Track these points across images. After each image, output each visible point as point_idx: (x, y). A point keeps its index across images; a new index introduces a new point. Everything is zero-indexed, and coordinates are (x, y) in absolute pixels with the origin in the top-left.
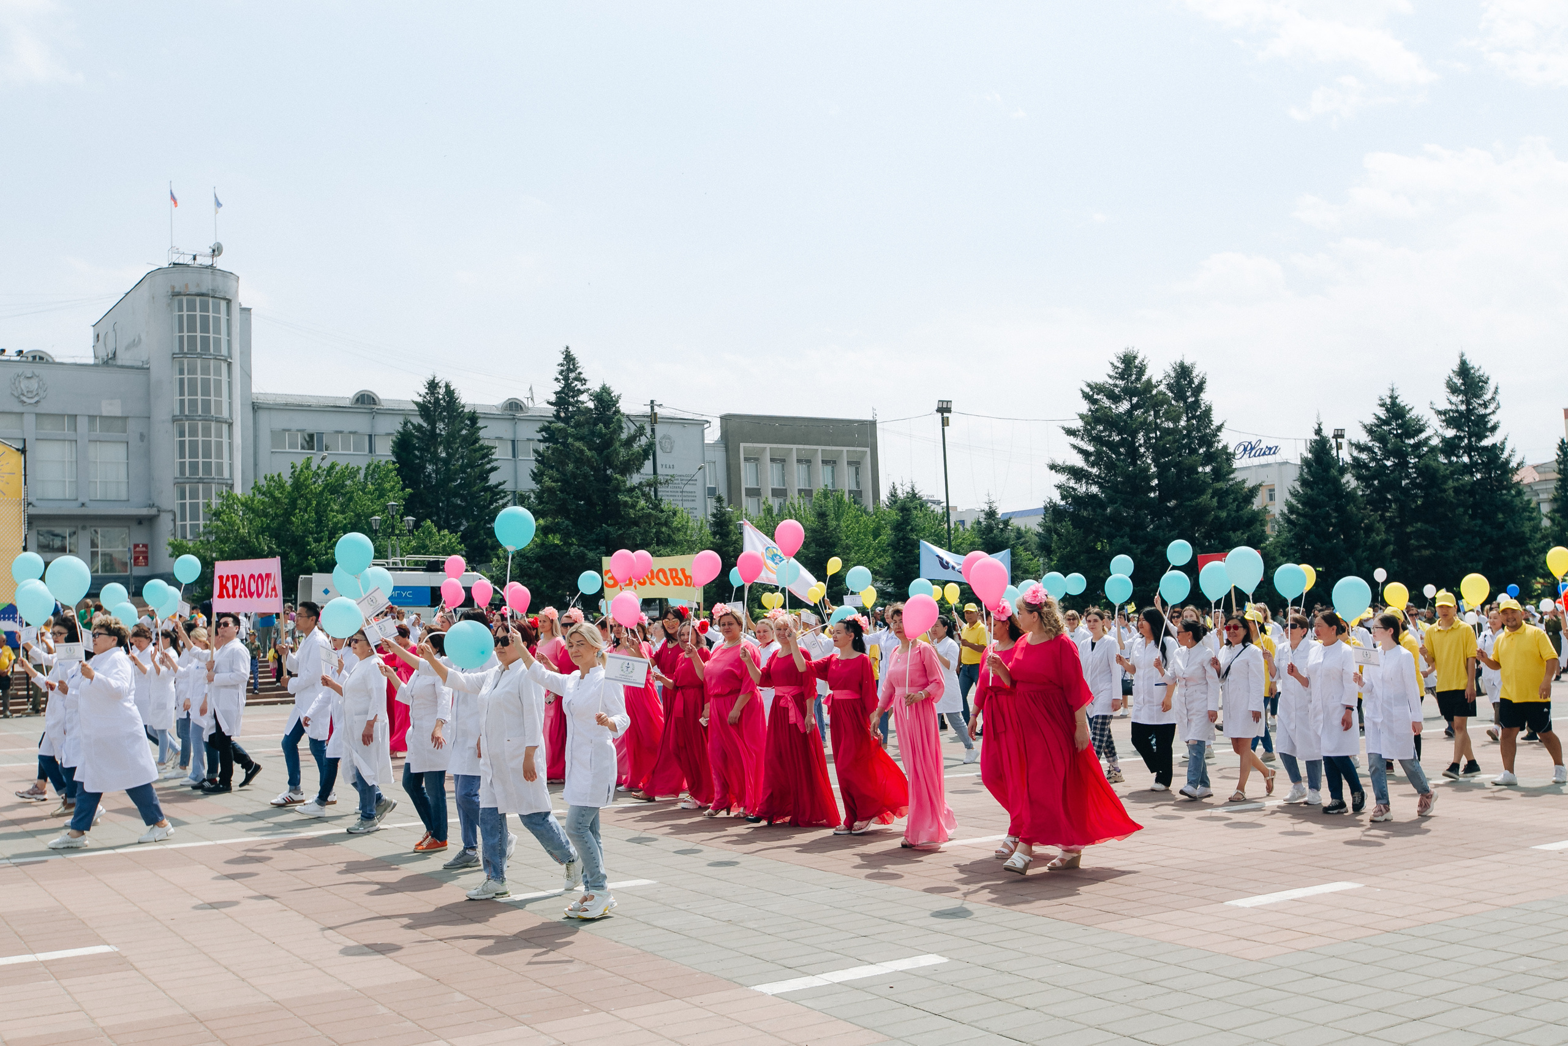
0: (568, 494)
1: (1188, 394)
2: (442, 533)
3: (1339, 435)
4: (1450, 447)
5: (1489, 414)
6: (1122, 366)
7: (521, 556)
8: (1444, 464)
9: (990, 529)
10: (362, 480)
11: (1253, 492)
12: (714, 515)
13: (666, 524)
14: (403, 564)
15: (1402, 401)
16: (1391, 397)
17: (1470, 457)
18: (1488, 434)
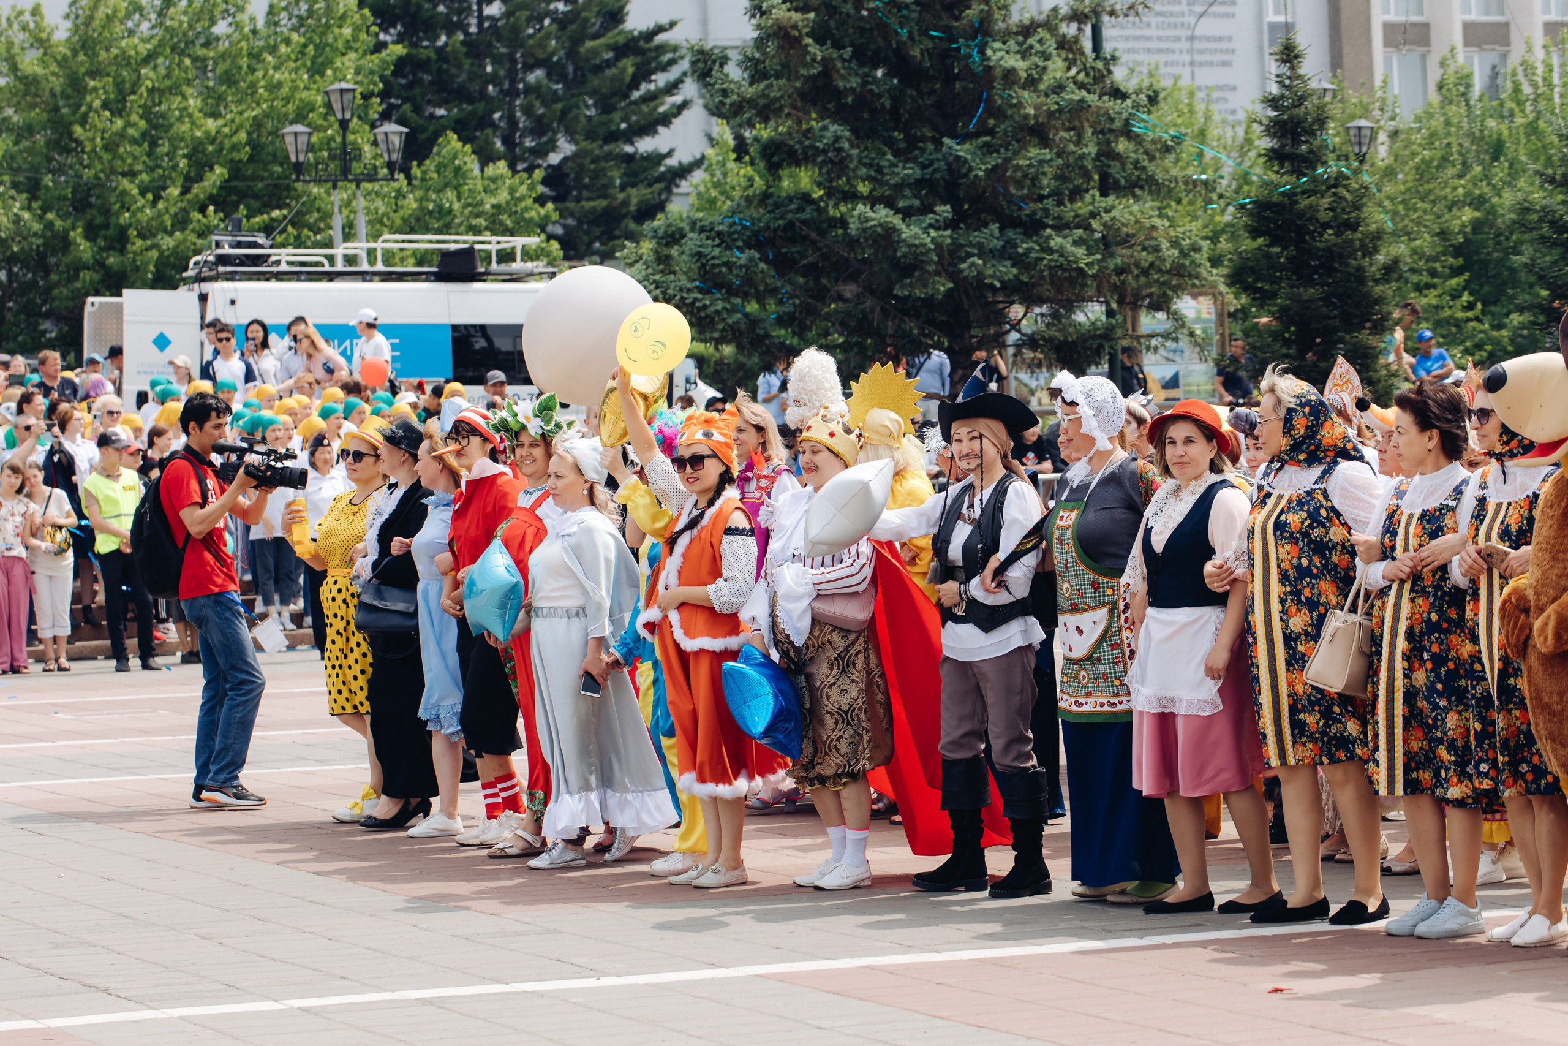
0: (838, 46)
2: (490, 170)
7: (702, 230)
10: (260, 23)
12: (1273, 102)
13: (1127, 132)
14: (372, 261)
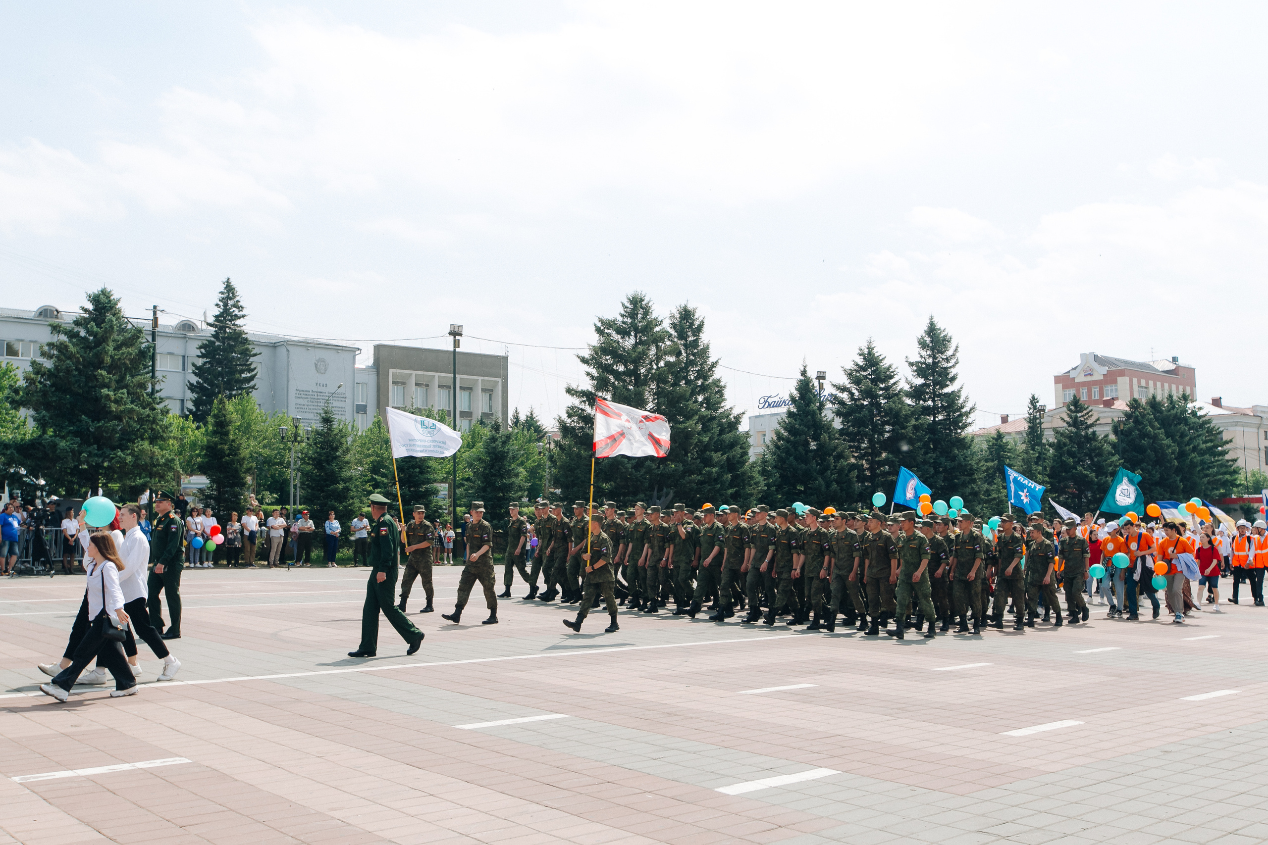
1: (689, 333)
3: (821, 377)
4: (917, 393)
5: (951, 367)
6: (631, 307)
8: (909, 405)
9: (493, 439)
11: (738, 419)
15: (878, 351)
16: (869, 348)
17: (934, 401)
18: (948, 383)
